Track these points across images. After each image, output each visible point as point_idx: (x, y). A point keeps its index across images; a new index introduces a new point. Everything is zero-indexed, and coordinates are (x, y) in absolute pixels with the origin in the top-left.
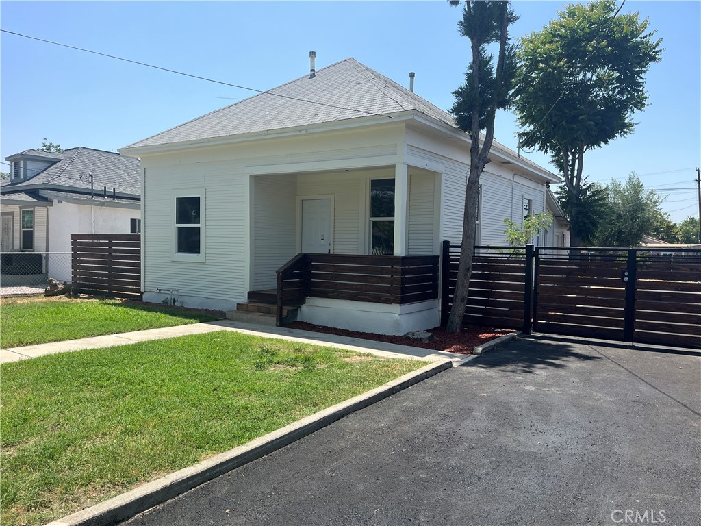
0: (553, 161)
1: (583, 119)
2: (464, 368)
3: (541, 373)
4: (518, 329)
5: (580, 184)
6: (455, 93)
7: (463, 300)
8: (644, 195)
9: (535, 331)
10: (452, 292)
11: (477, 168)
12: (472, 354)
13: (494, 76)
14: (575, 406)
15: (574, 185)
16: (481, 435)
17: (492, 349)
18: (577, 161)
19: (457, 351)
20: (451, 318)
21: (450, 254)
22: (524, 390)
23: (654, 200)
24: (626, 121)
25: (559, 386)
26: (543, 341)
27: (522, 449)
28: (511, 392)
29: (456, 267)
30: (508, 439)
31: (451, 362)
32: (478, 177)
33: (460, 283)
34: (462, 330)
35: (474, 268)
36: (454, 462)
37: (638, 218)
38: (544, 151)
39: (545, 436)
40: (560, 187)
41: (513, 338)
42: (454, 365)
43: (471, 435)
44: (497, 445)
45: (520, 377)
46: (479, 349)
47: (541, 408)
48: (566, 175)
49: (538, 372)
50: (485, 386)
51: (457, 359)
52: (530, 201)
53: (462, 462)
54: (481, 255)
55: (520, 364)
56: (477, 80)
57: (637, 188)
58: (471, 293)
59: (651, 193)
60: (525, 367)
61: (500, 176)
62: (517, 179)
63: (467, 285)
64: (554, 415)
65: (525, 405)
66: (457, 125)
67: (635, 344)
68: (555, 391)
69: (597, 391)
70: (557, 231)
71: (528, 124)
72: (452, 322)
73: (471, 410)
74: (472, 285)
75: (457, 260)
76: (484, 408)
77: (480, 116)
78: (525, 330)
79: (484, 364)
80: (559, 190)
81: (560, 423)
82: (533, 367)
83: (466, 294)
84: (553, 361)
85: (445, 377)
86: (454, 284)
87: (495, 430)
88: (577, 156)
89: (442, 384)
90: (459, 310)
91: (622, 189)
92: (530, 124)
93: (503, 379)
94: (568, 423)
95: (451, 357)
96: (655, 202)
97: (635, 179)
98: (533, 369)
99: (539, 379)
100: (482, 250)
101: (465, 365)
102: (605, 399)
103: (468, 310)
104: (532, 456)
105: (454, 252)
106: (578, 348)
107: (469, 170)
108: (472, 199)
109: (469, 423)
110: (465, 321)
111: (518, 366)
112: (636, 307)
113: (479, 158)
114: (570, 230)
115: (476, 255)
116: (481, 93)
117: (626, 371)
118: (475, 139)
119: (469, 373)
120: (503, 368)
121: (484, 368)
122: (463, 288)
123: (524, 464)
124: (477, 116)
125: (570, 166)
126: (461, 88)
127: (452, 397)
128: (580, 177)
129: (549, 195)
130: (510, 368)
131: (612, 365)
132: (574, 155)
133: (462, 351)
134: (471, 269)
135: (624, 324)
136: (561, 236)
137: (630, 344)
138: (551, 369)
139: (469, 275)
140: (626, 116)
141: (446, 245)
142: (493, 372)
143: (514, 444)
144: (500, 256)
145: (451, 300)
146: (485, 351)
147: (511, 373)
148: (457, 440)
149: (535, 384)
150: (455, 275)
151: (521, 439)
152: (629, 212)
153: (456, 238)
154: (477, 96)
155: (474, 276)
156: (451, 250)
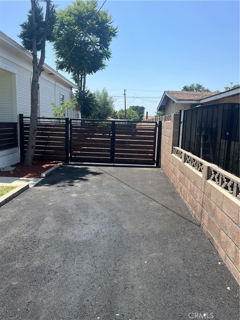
0: (72, 78)
1: (86, 59)
2: (37, 188)
3: (78, 184)
4: (62, 161)
5: (85, 90)
6: (22, 25)
7: (33, 147)
8: (108, 98)
9: (71, 161)
10: (27, 143)
11: (37, 73)
12: (40, 177)
13: (44, 20)
14: (99, 203)
15: (82, 90)
16: (52, 234)
17: (51, 174)
18: (83, 79)
19: (30, 177)
20: (26, 158)
21: (24, 122)
22: (72, 197)
23: (112, 101)
24: (103, 63)
25: (88, 192)
26: (76, 166)
27: (78, 239)
28: (65, 199)
29: (28, 129)
30: (69, 234)
31: (28, 185)
32: (38, 78)
33: (30, 138)
34: (33, 164)
35: (38, 129)
36: (36, 263)
37: (106, 108)
38: (68, 72)
39: (88, 226)
40: (76, 91)
41: (61, 166)
42: (31, 186)
43: (46, 237)
44: (63, 240)
45: (68, 189)
46: (44, 175)
47: (82, 207)
48: (78, 85)
49: (76, 184)
50: (50, 198)
51: (31, 182)
52: (63, 96)
53: (42, 261)
54: (41, 122)
55: (67, 181)
56: (34, 20)
57: (106, 95)
58: (37, 143)
59: (111, 98)
60: (69, 183)
61: (49, 81)
62: (57, 84)
63: (35, 139)
64: (90, 210)
65: (74, 207)
66: (24, 45)
67: (115, 164)
68: (87, 195)
69: (106, 192)
70: (75, 112)
71: (60, 57)
72: (27, 160)
73: (44, 216)
74: (37, 139)
75: (29, 125)
76: (51, 214)
77: (37, 42)
78: (66, 161)
79: (47, 184)
80: (76, 92)
81: (94, 216)
82: (74, 182)
83: (34, 144)
84: (83, 177)
85: (26, 195)
86: (27, 138)
87: (60, 228)
88: (83, 76)
89: (23, 201)
90: (31, 153)
91: (100, 95)
92: (61, 58)
93: (60, 192)
94: (98, 215)
95: (28, 181)
96: (112, 102)
97: (105, 91)
98: (74, 184)
99: (78, 189)
100: (41, 120)
101: (37, 185)
102: (110, 196)
103: (36, 152)
104: (85, 243)
105: (26, 121)
106: (92, 169)
107: (33, 74)
108: (35, 90)
109: (43, 227)
110: (35, 158)
111: (66, 183)
112: (115, 147)
113: (38, 67)
114: (81, 112)
115: (38, 122)
116: (38, 29)
117: (115, 179)
118: (35, 55)
119: (40, 190)
120: (58, 185)
121: (47, 186)
122: (32, 141)
123: (81, 251)
124: (35, 42)
125: (80, 81)
126: (25, 23)
127: (31, 209)
128: (85, 87)
129: (71, 93)
130: (62, 184)
131: (108, 176)
132: (81, 76)
133: (34, 176)
134: (36, 130)
135: (110, 155)
136: (77, 114)
137: (113, 164)
138: (82, 182)
139: (36, 133)
140: (103, 61)
141: (21, 116)
142: (53, 188)
143: (73, 237)
144: (51, 123)
145: (26, 147)
146: (47, 176)
147: (62, 187)
148: (37, 242)
149: (77, 192)
150: (28, 134)
151: (76, 232)
152: (103, 105)
153: (27, 113)
154: (35, 29)
155: (38, 134)
156: (24, 119)
